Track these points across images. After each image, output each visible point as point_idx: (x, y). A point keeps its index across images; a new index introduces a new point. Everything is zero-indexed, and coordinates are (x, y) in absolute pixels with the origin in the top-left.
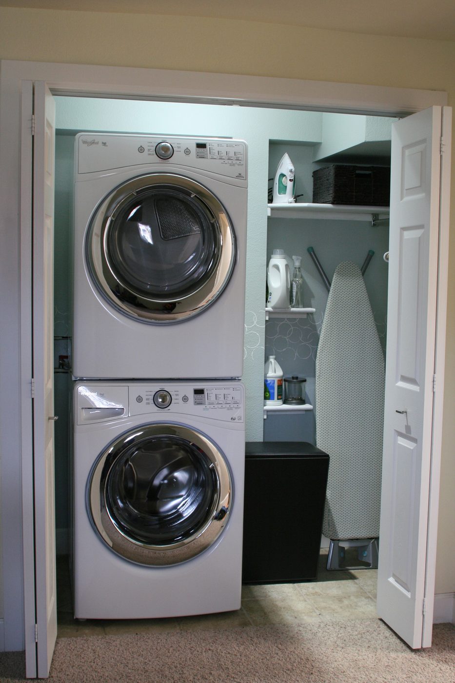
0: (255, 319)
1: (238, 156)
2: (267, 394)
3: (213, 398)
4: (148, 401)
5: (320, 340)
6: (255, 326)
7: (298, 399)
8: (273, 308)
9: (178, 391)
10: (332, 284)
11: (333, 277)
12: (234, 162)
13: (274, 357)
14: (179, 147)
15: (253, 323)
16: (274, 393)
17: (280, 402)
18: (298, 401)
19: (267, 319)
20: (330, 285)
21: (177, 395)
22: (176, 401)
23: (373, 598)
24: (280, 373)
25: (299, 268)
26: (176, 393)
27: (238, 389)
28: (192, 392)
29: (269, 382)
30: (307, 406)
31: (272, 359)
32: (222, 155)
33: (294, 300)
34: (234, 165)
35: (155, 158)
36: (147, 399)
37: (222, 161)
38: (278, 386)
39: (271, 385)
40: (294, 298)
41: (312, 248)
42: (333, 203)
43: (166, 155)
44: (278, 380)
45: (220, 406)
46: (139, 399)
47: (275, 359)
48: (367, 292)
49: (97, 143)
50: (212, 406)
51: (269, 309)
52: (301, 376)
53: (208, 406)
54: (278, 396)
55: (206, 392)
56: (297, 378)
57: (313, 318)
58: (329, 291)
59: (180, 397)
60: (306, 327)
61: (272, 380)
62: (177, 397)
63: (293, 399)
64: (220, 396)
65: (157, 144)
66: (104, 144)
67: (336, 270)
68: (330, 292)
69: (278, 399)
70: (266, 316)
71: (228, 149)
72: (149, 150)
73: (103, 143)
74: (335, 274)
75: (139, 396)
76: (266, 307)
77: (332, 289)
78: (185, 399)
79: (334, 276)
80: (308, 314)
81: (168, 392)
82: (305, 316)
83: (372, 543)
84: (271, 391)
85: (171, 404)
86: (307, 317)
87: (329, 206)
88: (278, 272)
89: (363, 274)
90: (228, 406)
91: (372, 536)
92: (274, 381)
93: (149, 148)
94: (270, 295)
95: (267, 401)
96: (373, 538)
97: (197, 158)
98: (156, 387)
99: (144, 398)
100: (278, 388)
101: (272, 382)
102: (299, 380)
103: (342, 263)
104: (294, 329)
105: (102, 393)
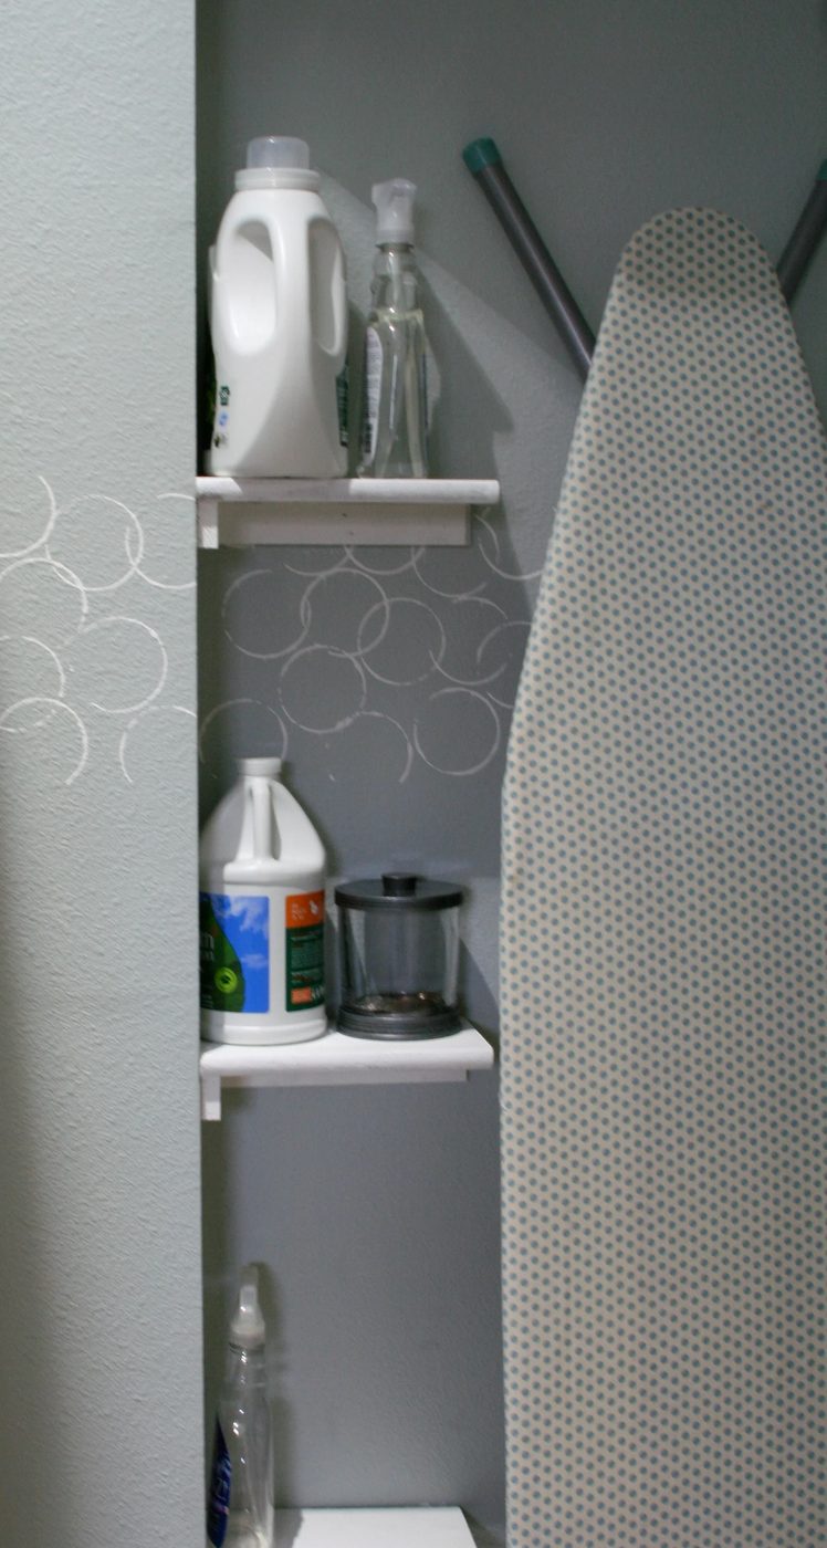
0: (134, 542)
2: (226, 980)
5: (528, 666)
6: (136, 582)
7: (416, 1005)
8: (242, 476)
10: (602, 338)
11: (606, 294)
13: (270, 764)
15: (122, 565)
16: (264, 974)
17: (313, 1020)
18: (413, 1017)
19: (211, 540)
20: (591, 342)
24: (303, 854)
25: (405, 249)
29: (235, 910)
30: (466, 1047)
31: (258, 778)
33: (374, 433)
38: (290, 932)
39: (247, 923)
40: (374, 422)
41: (489, 146)
44: (290, 901)
47: (285, 776)
48: (813, 383)
51: (221, 482)
52: (439, 870)
54: (291, 987)
56: (410, 884)
57: (506, 544)
58: (582, 373)
60: (463, 597)
61: (252, 899)
63: (392, 999)
67: (625, 257)
68: (590, 384)
69: (292, 1006)
70: (199, 523)
74: (618, 278)
76: (203, 469)
77: (597, 363)
79: (615, 291)
80: (476, 514)
82: (456, 534)
84: (250, 960)
86: (471, 536)
88: (262, 256)
89: (790, 292)
92: (265, 902)
94: (224, 403)
95: (229, 1016)
100: (290, 945)
101: (255, 911)
102: (422, 894)
103: (661, 217)
104: (394, 607)
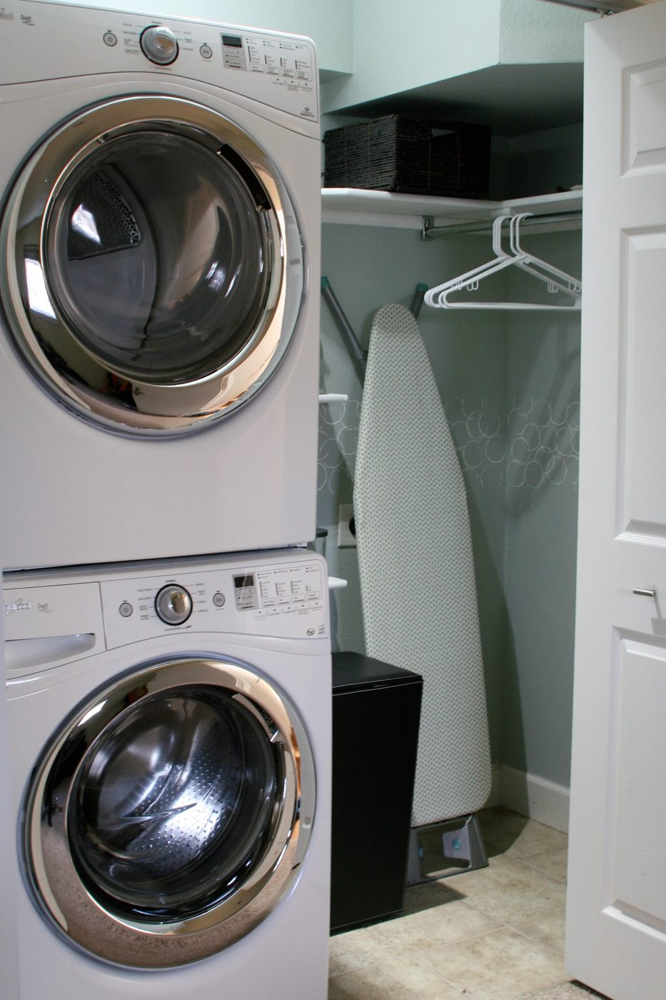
1: (303, 69)
3: (271, 593)
4: (144, 613)
9: (202, 584)
10: (371, 347)
11: (370, 333)
12: (296, 82)
14: (188, 41)
21: (201, 592)
22: (202, 606)
23: (523, 935)
26: (201, 588)
27: (315, 568)
28: (231, 583)
32: (273, 65)
34: (295, 88)
35: (142, 62)
36: (143, 608)
37: (275, 78)
41: (326, 279)
42: (392, 191)
43: (164, 56)
45: (285, 607)
46: (126, 610)
49: (10, 17)
50: (271, 609)
53: (264, 611)
55: (257, 581)
59: (209, 597)
62: (202, 598)
64: (283, 587)
65: (143, 29)
66: (27, 20)
67: (377, 320)
68: (369, 363)
71: (285, 54)
72: (127, 41)
73: (23, 17)
74: (375, 327)
75: (125, 603)
77: (372, 356)
78: (219, 600)
79: (375, 332)
81: (182, 588)
83: (469, 823)
85: (192, 614)
87: (384, 195)
90: (299, 605)
91: (468, 811)
93: (128, 36)
96: (468, 815)
97: (226, 66)
98: (157, 579)
99: (136, 605)
105: (43, 604)
